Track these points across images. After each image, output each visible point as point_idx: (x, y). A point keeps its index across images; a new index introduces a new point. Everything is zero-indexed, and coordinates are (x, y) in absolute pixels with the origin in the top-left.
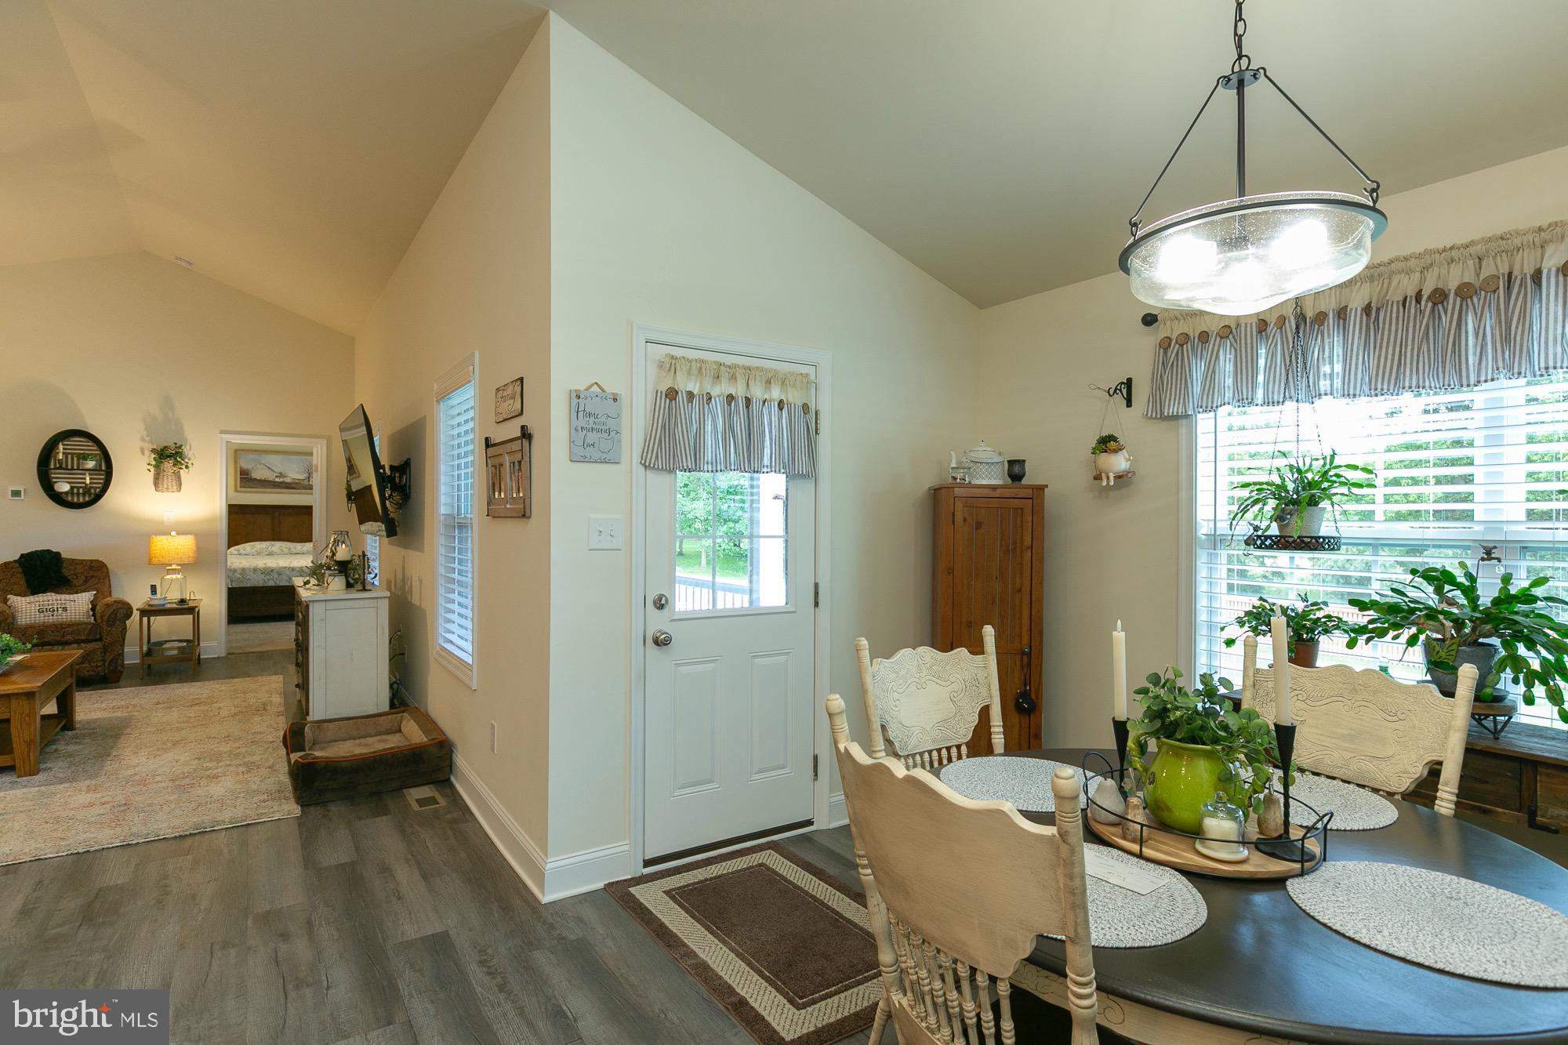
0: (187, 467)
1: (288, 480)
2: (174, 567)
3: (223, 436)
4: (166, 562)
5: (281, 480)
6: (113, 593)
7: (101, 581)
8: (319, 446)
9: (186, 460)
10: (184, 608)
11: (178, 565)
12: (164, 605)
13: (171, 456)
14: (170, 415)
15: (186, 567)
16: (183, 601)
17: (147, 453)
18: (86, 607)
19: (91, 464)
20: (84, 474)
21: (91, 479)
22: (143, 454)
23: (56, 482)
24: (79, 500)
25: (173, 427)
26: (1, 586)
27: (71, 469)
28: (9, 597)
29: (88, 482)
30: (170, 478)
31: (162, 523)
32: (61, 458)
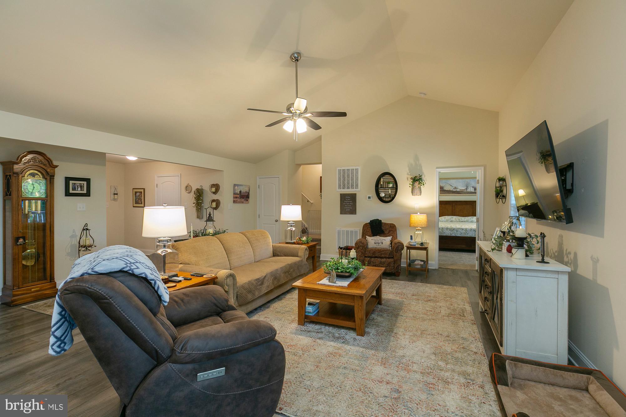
0: (423, 185)
1: (458, 190)
2: (419, 228)
3: (437, 169)
4: (416, 226)
5: (456, 190)
6: (398, 238)
7: (394, 232)
8: (480, 170)
9: (423, 182)
10: (423, 247)
11: (420, 227)
12: (415, 245)
13: (418, 180)
14: (417, 162)
15: (423, 229)
16: (422, 244)
17: (409, 179)
18: (389, 243)
19: (391, 185)
20: (389, 190)
21: (391, 191)
22: (408, 180)
23: (380, 193)
24: (387, 200)
25: (418, 168)
26: (365, 232)
27: (385, 188)
28: (366, 236)
29: (390, 193)
30: (417, 190)
31: (414, 209)
32: (382, 183)
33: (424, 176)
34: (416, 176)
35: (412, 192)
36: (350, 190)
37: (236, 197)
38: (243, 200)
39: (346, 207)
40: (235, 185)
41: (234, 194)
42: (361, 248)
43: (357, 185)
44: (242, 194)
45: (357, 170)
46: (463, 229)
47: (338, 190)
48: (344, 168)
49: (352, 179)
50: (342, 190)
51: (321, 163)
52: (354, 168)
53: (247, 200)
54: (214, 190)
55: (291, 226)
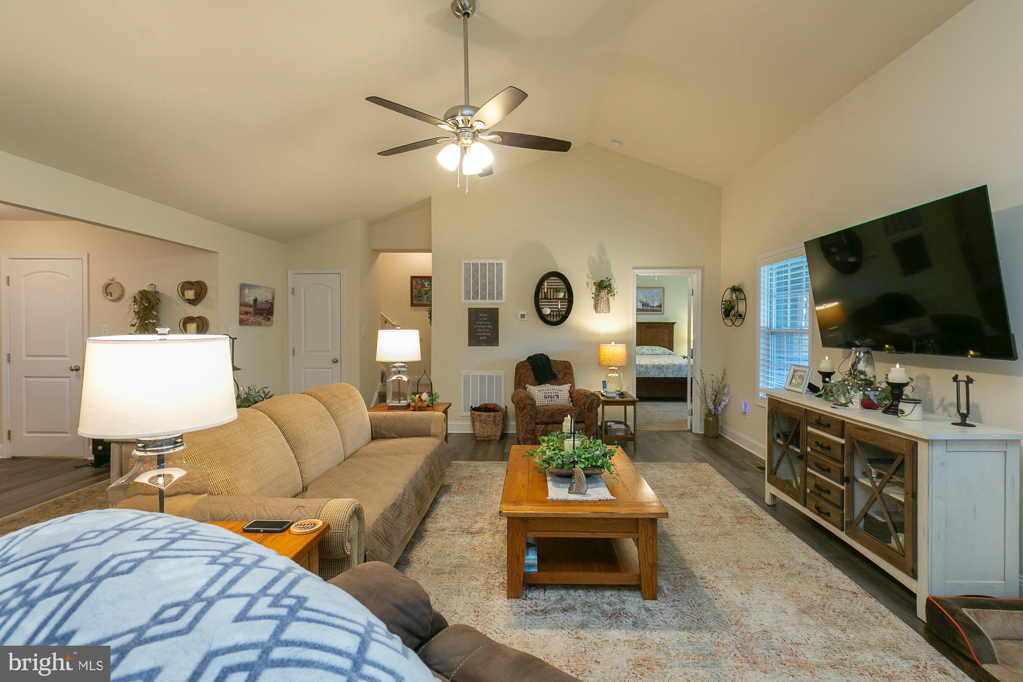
0: (614, 295)
2: (613, 368)
3: (634, 271)
4: (609, 364)
6: (579, 385)
7: (570, 377)
8: (696, 274)
9: (613, 290)
10: (628, 400)
11: (615, 367)
13: (606, 287)
14: (603, 258)
15: (620, 368)
16: (621, 394)
17: (591, 285)
18: (567, 395)
19: (561, 295)
20: (558, 302)
21: (561, 305)
22: (588, 286)
23: (543, 308)
24: (553, 319)
25: (605, 267)
26: (522, 378)
27: (551, 299)
28: (527, 386)
29: (560, 307)
30: (605, 302)
31: (599, 335)
32: (546, 291)
33: (613, 281)
34: (602, 281)
35: (596, 307)
36: (487, 301)
37: (247, 313)
38: (260, 319)
39: (479, 332)
40: (243, 287)
41: (241, 305)
42: (529, 407)
43: (500, 294)
44: (259, 306)
45: (500, 265)
46: (642, 366)
47: (464, 301)
48: (476, 262)
49: (491, 283)
50: (471, 301)
51: (429, 251)
52: (495, 262)
53: (269, 319)
54: (190, 294)
55: (399, 372)
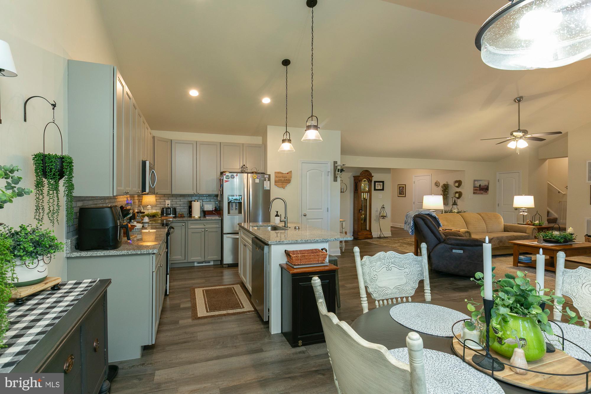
37: (476, 190)
40: (475, 181)
41: (474, 187)
47: (588, 182)
51: (567, 157)
53: (486, 192)
54: (457, 184)
55: (524, 212)
